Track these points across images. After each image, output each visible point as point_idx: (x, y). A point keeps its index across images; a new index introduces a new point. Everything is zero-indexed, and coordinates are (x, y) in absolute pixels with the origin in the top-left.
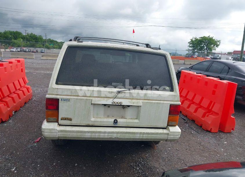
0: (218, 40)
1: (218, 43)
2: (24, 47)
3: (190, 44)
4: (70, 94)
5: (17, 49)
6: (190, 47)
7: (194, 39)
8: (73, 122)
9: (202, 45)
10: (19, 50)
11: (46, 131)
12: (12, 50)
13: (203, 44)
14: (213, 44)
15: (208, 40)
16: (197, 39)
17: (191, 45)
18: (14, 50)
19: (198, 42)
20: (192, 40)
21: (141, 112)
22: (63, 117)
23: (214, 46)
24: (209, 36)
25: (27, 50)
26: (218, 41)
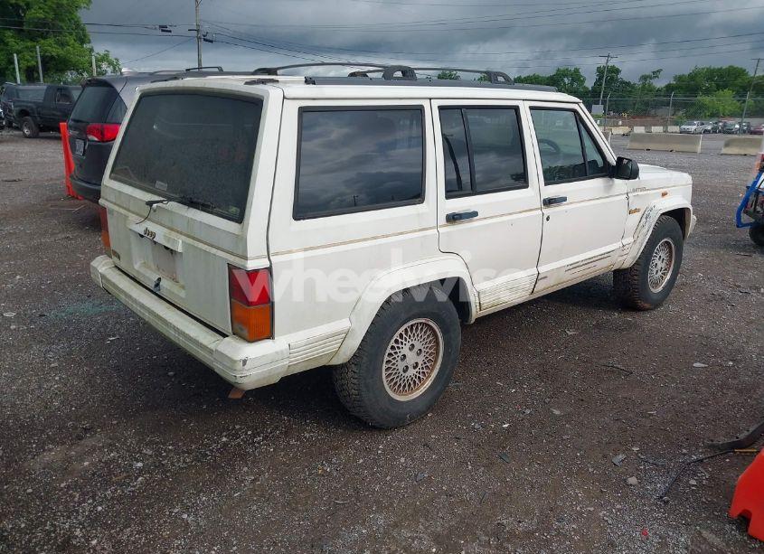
2: (732, 115)
5: (703, 124)
10: (709, 128)
12: (686, 127)
18: (693, 128)
25: (737, 126)
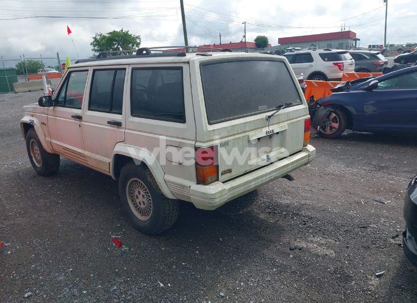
0: (137, 35)
1: (138, 41)
3: (95, 46)
4: (227, 135)
6: (96, 50)
7: (98, 37)
8: (233, 174)
9: (115, 47)
11: (217, 196)
13: (115, 44)
14: (131, 43)
15: (122, 37)
16: (104, 37)
17: (96, 48)
19: (107, 42)
20: (95, 38)
21: (287, 137)
22: (223, 170)
23: (133, 46)
24: (122, 31)
26: (137, 38)
